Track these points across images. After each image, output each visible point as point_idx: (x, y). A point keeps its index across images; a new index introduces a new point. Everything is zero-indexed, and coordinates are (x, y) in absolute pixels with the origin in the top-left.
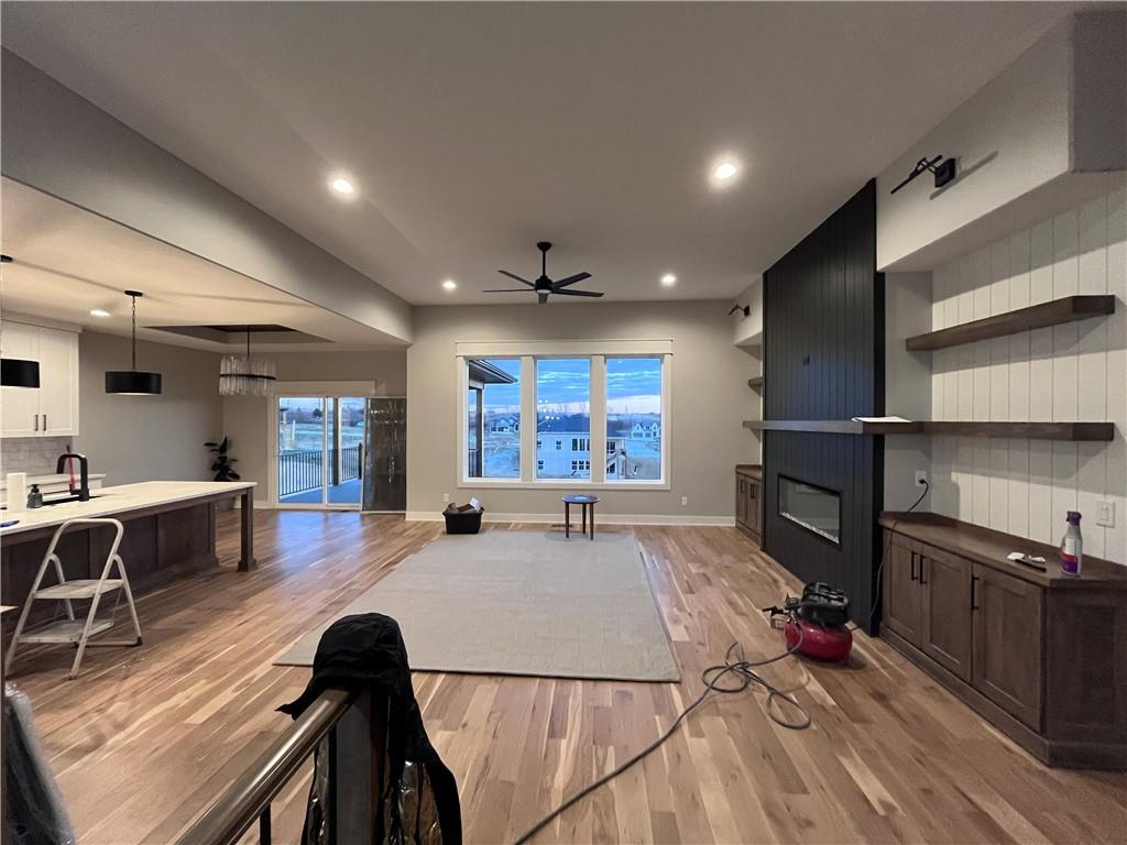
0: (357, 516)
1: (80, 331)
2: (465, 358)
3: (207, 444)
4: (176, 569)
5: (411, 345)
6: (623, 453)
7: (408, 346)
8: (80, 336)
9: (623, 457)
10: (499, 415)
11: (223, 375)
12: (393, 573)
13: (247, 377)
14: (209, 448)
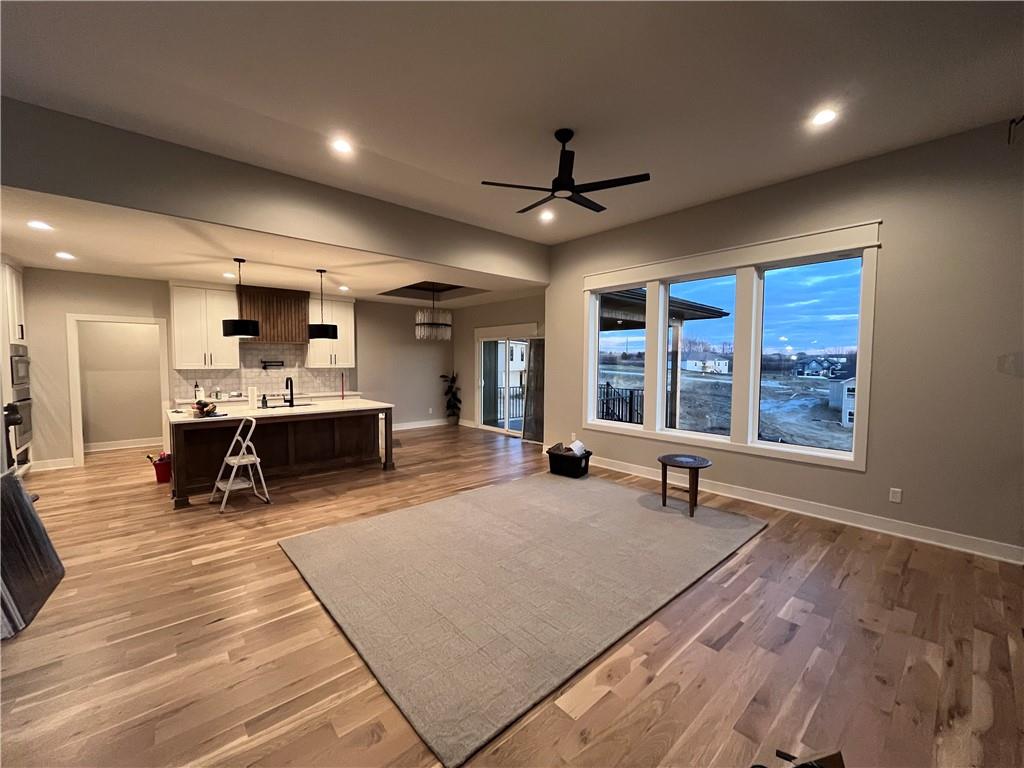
0: (519, 442)
1: (354, 301)
2: (593, 292)
3: (441, 376)
4: (348, 460)
5: (548, 285)
7: (544, 288)
8: (355, 305)
11: (418, 325)
12: (455, 496)
13: (431, 325)
14: (442, 379)
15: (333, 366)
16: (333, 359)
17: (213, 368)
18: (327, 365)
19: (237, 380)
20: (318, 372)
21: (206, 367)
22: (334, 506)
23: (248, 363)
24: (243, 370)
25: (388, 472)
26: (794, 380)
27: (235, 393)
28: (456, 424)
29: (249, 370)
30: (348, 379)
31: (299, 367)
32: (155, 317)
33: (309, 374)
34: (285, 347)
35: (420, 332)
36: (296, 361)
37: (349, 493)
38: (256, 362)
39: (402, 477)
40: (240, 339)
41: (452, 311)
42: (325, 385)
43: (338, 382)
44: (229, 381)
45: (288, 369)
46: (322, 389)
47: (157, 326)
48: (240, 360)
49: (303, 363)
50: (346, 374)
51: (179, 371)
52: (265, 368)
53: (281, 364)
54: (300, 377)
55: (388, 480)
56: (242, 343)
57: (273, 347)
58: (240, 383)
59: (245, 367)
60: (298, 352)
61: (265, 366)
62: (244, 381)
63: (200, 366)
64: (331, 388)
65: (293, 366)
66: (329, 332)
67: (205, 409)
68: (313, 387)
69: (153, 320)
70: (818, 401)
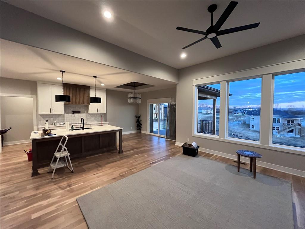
0: (164, 140)
1: (106, 90)
2: (196, 86)
3: (135, 116)
5: (178, 83)
6: (299, 125)
7: (176, 84)
8: (106, 91)
9: (299, 127)
10: (238, 109)
11: (129, 98)
12: (151, 167)
13: (134, 98)
14: (136, 117)
15: (98, 113)
16: (98, 110)
17: (54, 114)
18: (96, 112)
19: (63, 118)
20: (93, 115)
21: (51, 114)
22: (101, 174)
23: (67, 112)
24: (65, 115)
25: (121, 154)
26: (234, 116)
27: (62, 123)
28: (140, 132)
29: (67, 115)
30: (103, 117)
31: (86, 113)
32: (31, 95)
33: (90, 116)
34: (81, 106)
35: (130, 101)
36: (85, 111)
37: (107, 166)
38: (70, 111)
39: (127, 157)
40: (64, 103)
41: (141, 93)
42: (95, 120)
43: (100, 118)
44: (60, 118)
45: (82, 114)
46: (94, 121)
47: (32, 98)
48: (64, 111)
49: (87, 112)
50: (103, 116)
51: (41, 115)
52: (73, 114)
53: (80, 112)
54: (86, 117)
55: (121, 158)
56: (65, 104)
57: (76, 106)
58: (64, 119)
59: (66, 113)
60: (86, 108)
61: (74, 113)
62: (65, 118)
63: (48, 113)
64: (97, 121)
65: (84, 113)
66: (98, 100)
67: (47, 132)
68: (91, 121)
69: (30, 96)
70: (242, 122)
